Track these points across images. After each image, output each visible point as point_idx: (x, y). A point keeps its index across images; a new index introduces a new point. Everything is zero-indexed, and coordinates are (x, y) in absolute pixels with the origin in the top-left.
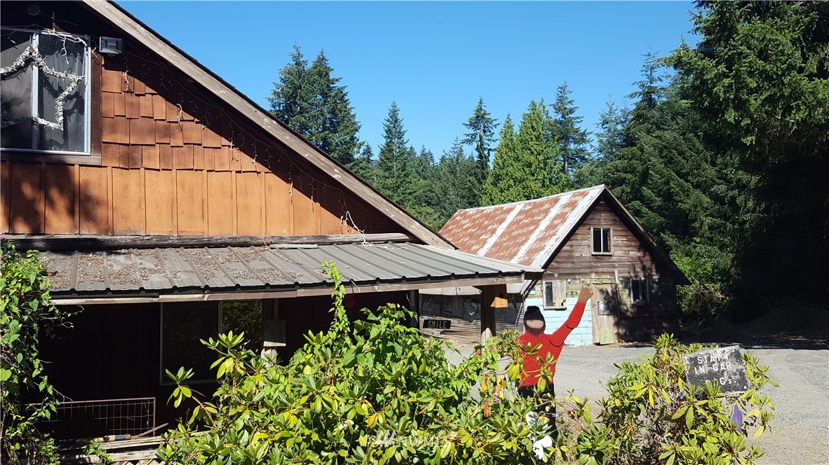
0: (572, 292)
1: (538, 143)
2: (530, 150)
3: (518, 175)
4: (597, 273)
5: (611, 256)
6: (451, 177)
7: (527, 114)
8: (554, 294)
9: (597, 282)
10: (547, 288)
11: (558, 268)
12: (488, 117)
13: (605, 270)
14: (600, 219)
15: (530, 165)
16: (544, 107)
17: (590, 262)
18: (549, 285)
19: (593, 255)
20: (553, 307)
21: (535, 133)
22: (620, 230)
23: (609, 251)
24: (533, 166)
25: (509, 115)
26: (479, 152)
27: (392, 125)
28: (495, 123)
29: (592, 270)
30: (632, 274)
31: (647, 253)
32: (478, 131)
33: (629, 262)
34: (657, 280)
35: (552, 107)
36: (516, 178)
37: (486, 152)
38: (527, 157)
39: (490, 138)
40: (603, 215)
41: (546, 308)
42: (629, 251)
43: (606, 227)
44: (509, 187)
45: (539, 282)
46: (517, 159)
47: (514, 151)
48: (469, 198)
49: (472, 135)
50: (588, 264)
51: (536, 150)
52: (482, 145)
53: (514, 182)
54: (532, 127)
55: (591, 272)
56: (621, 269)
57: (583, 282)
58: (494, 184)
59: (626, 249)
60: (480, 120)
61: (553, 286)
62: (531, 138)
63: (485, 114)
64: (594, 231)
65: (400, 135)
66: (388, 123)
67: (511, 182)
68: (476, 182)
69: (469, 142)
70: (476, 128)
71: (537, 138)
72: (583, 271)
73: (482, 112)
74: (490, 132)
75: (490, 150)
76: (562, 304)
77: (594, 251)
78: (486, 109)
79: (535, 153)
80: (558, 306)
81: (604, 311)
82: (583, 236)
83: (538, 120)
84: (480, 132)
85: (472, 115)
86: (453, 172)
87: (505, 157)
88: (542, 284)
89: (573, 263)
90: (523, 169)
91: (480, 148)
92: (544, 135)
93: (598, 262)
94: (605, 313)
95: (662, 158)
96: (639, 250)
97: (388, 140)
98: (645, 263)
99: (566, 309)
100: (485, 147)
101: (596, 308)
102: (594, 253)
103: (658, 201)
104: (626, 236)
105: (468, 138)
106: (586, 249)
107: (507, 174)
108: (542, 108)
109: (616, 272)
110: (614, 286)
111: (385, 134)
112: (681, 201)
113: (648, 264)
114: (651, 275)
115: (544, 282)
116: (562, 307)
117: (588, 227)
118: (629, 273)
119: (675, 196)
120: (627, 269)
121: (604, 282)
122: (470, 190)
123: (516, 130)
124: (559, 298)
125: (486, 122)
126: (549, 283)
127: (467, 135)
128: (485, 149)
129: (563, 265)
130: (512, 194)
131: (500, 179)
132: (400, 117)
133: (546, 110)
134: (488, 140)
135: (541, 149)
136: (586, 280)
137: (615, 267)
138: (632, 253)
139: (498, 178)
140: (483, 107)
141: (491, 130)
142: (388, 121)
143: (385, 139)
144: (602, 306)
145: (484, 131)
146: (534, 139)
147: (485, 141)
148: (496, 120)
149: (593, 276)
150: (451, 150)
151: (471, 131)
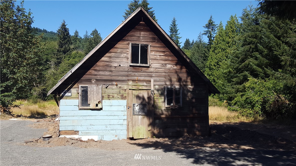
0: (109, 96)
1: (233, 33)
2: (229, 37)
3: (223, 47)
4: (133, 81)
5: (149, 67)
6: (197, 48)
7: (229, 21)
8: (89, 97)
9: (134, 88)
10: (83, 91)
11: (96, 75)
12: (214, 23)
13: (142, 78)
14: (139, 37)
15: (228, 43)
16: (236, 18)
17: (128, 71)
18: (85, 89)
19: (130, 66)
20: (88, 108)
21: (232, 29)
22: (158, 47)
23: (147, 63)
24: (230, 43)
25: (221, 22)
26: (209, 38)
27: (173, 27)
28: (217, 26)
29: (129, 78)
30: (168, 83)
31: (184, 67)
32: (209, 30)
33: (165, 73)
34: (191, 90)
35: (240, 18)
36: (222, 48)
37: (212, 38)
38: (227, 39)
39: (214, 32)
40: (142, 33)
41: (81, 108)
42: (166, 64)
43: (145, 43)
44: (219, 52)
45: (75, 86)
46: (224, 41)
47: (222, 37)
48: (204, 57)
49: (207, 31)
50: (126, 73)
51: (231, 36)
52: (211, 35)
53: (222, 50)
54: (231, 27)
55: (128, 80)
56: (158, 79)
57: (120, 87)
58: (213, 51)
59: (163, 62)
60: (210, 25)
61: (89, 89)
62: (230, 32)
63: (212, 22)
64: (132, 46)
65: (176, 31)
66: (171, 26)
67: (220, 50)
68: (207, 51)
69: (205, 34)
70: (208, 28)
71: (232, 31)
72: (120, 78)
73: (211, 21)
74: (214, 30)
75: (214, 37)
76: (97, 105)
77: (132, 62)
78: (213, 20)
79: (231, 38)
80: (92, 106)
81: (139, 112)
82: (122, 50)
83: (233, 23)
84: (210, 30)
85: (207, 23)
86: (198, 47)
87: (218, 39)
88: (78, 88)
89: (111, 71)
90: (225, 44)
91: (210, 37)
92: (235, 30)
93: (136, 72)
94: (140, 114)
95: (270, 29)
96: (176, 65)
97: (171, 33)
98: (180, 75)
99: (101, 109)
100: (212, 36)
101: (131, 109)
102: (132, 64)
103: (266, 51)
104: (164, 52)
105: (205, 32)
106: (125, 60)
107: (219, 47)
108: (235, 18)
109: (152, 81)
110: (150, 92)
111: (170, 31)
112: (276, 51)
113: (184, 76)
114: (186, 85)
115: (80, 86)
116: (97, 108)
117: (128, 42)
118: (165, 82)
119: (273, 48)
120: (163, 78)
121: (140, 88)
122: (204, 54)
123: (224, 28)
124: (94, 100)
125: (213, 26)
126: (85, 87)
127: (205, 31)
128: (212, 37)
129: (101, 73)
130: (220, 55)
131: (216, 49)
132: (176, 24)
133: (237, 19)
134: (214, 33)
135: (234, 36)
136: (122, 86)
137: (151, 77)
138: (169, 66)
139: (215, 49)
140: (212, 19)
141: (215, 29)
142: (172, 25)
143: (170, 33)
144: (137, 108)
145: (212, 29)
146: (231, 32)
147: (212, 34)
148: (217, 25)
149: (131, 83)
150: (198, 38)
151: (207, 30)
